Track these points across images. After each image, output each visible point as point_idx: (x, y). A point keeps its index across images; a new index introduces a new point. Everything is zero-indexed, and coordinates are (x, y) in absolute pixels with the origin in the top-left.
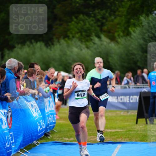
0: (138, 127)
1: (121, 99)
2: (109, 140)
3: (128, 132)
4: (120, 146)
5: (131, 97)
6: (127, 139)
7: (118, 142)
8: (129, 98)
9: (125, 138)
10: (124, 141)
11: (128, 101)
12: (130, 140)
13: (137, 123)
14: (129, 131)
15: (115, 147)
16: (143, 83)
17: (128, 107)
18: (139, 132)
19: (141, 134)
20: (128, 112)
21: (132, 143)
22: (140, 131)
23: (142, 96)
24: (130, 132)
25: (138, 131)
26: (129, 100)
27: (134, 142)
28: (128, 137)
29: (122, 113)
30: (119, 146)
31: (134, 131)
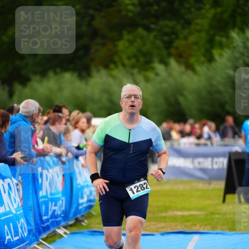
0: (225, 208)
1: (199, 163)
2: (179, 228)
3: (209, 217)
4: (198, 238)
5: (215, 160)
6: (209, 227)
7: (194, 231)
8: (212, 162)
9: (205, 225)
10: (204, 229)
11: (210, 167)
12: (213, 228)
13: (224, 201)
14: (212, 213)
15: (189, 240)
16: (234, 137)
17: (209, 176)
18: (227, 216)
19: (231, 218)
20: (210, 184)
21: (217, 233)
22: (230, 214)
23: (233, 158)
24: (214, 216)
25: (226, 214)
26: (212, 165)
27: (219, 231)
28: (210, 224)
29: (201, 186)
30: (196, 237)
31: (220, 214)
